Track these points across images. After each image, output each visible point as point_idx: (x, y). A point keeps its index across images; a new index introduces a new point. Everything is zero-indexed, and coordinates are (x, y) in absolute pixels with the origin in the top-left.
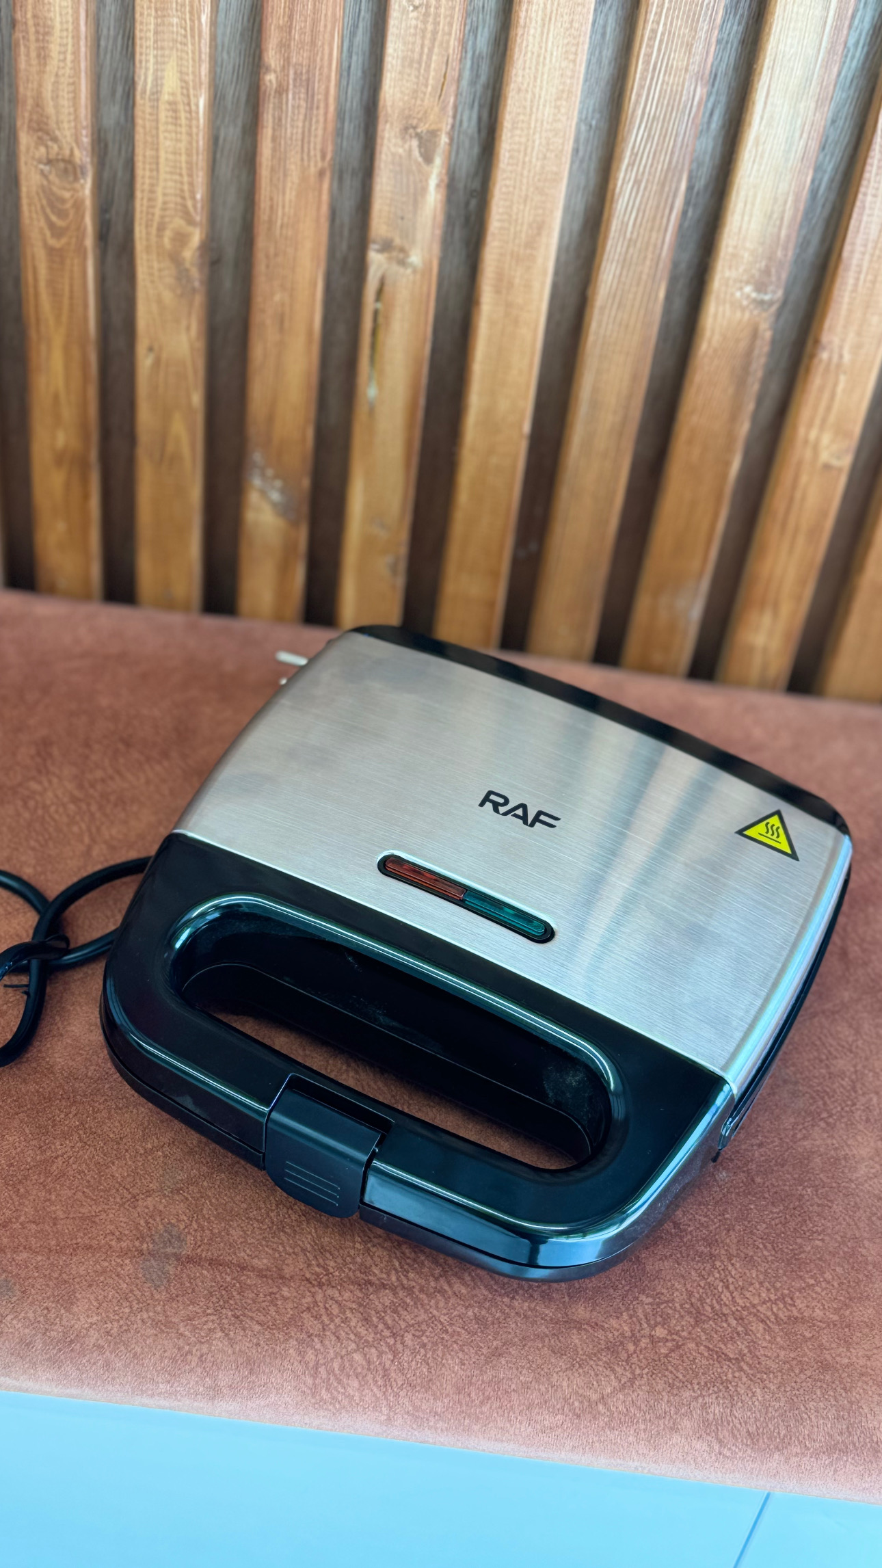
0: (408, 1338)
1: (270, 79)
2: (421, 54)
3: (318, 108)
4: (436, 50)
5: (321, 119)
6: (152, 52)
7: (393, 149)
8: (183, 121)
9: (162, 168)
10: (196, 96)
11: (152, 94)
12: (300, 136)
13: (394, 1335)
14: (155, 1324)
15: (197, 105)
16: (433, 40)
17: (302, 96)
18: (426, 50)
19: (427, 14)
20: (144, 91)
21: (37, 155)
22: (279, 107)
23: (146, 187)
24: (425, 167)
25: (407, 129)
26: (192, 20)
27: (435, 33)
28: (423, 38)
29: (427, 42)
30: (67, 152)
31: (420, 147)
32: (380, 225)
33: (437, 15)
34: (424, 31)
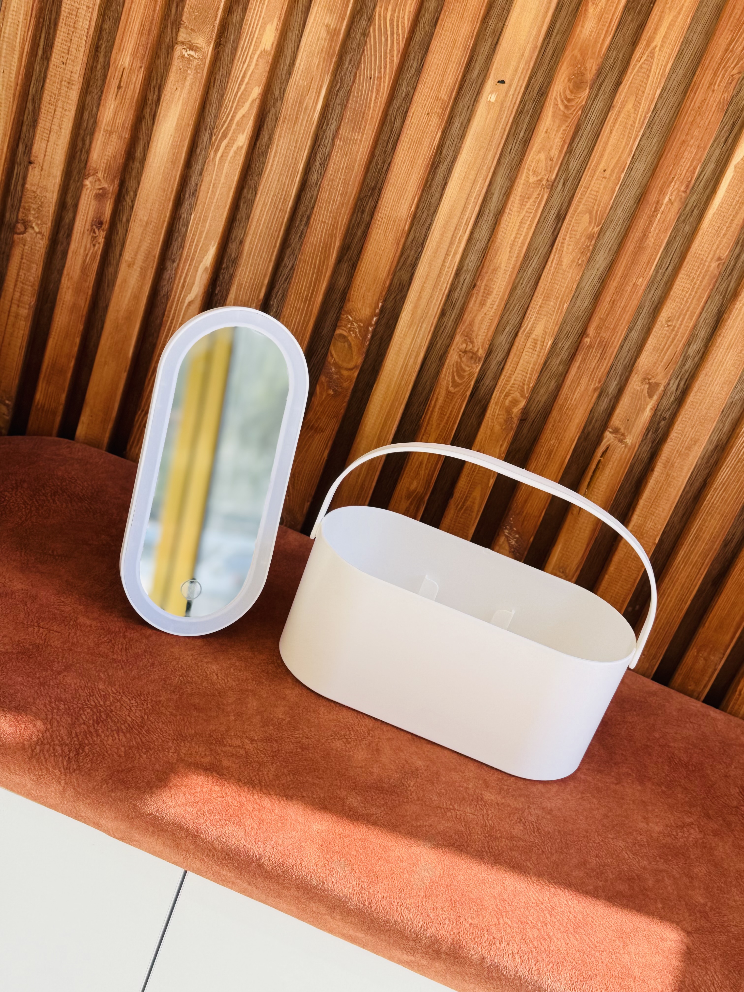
1: (587, 340)
2: (664, 347)
3: (605, 359)
4: (672, 347)
5: (605, 365)
6: (535, 315)
7: (635, 387)
8: (538, 349)
9: (518, 368)
10: (548, 339)
11: (527, 333)
12: (591, 370)
15: (547, 344)
16: (672, 342)
17: (600, 352)
18: (667, 346)
19: (673, 330)
20: (524, 331)
21: (460, 347)
22: (586, 354)
23: (508, 375)
24: (648, 399)
25: (646, 379)
26: (560, 305)
27: (674, 339)
28: (667, 340)
29: (668, 343)
30: (476, 349)
31: (648, 389)
32: (616, 420)
33: (677, 332)
34: (669, 337)
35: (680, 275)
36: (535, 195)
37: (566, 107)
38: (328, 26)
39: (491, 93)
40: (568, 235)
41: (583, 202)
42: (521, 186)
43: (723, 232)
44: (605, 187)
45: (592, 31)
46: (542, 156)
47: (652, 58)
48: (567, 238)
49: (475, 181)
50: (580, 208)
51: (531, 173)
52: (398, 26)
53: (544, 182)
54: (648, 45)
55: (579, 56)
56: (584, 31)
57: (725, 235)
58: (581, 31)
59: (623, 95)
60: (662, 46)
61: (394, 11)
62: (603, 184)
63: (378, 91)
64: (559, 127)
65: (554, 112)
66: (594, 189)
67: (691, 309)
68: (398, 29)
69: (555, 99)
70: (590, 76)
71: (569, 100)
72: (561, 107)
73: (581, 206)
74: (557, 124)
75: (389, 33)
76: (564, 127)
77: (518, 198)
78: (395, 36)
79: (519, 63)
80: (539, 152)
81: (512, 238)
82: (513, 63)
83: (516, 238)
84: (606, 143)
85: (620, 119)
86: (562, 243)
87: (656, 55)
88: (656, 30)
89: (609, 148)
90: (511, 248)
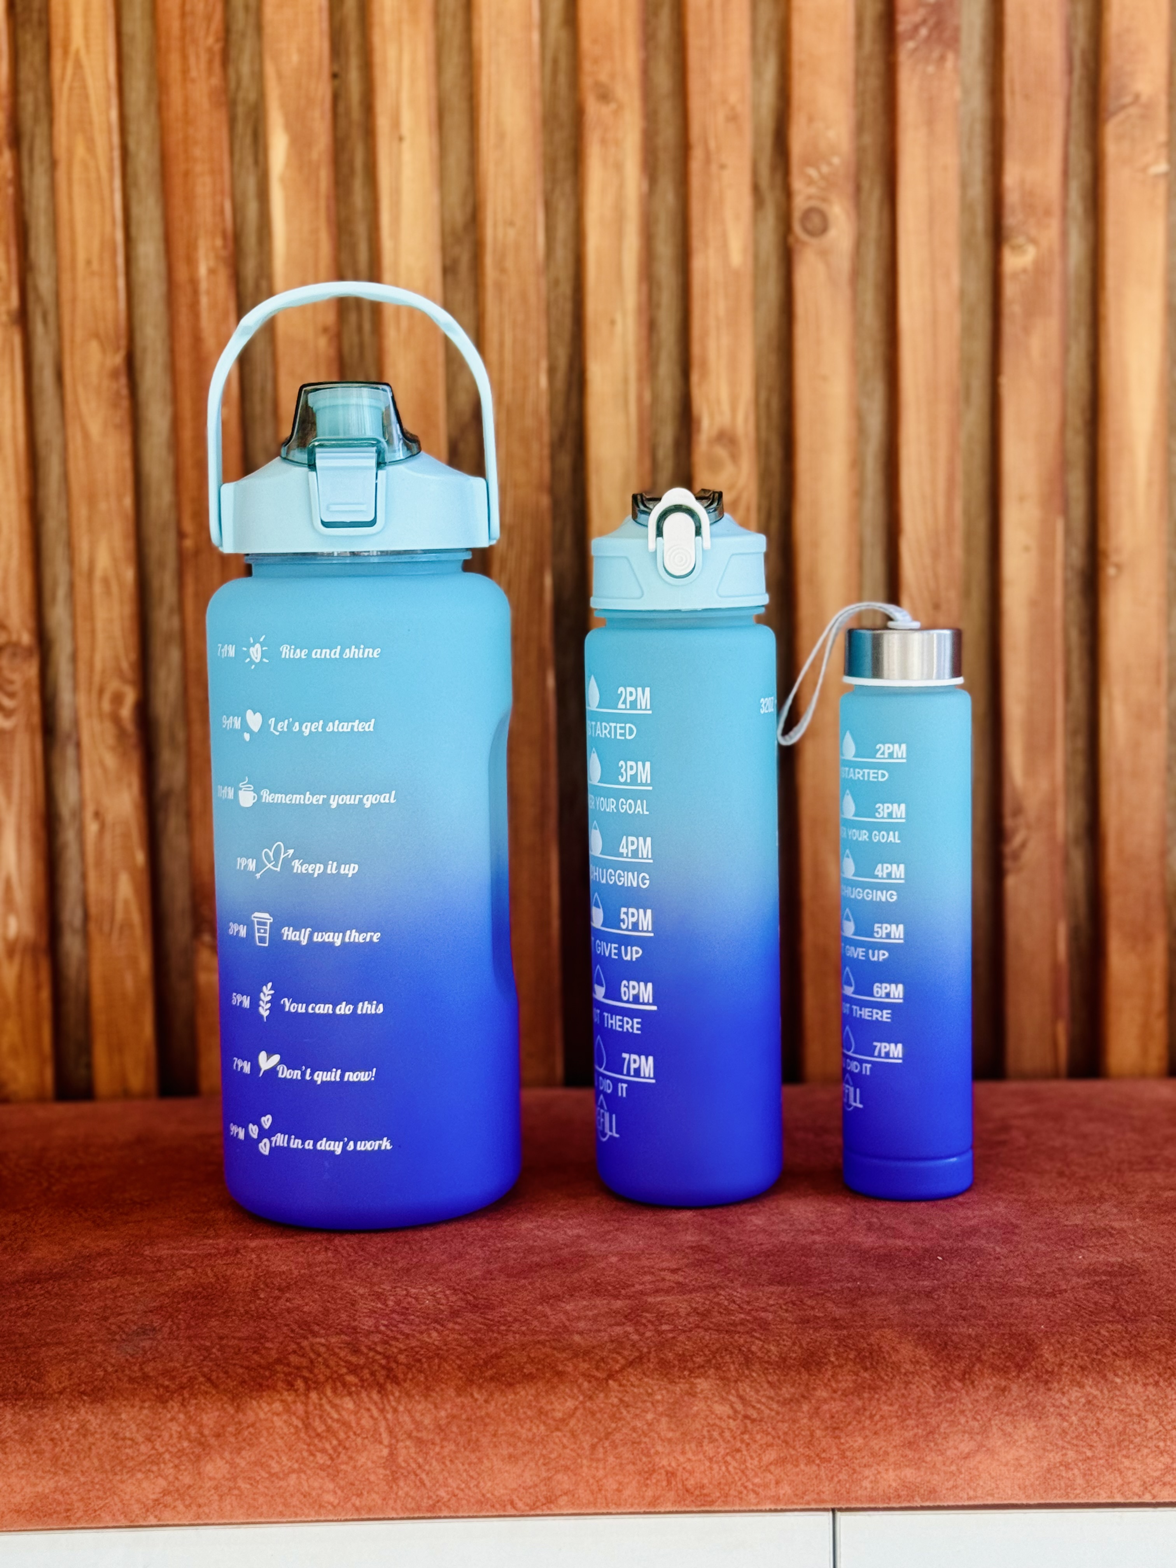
6: (86, 534)
8: (115, 592)
9: (98, 637)
15: (127, 578)
23: (86, 657)
30: (15, 637)
41: (78, 323)
47: (81, 68)
48: (81, 389)
50: (79, 337)
54: (66, 53)
59: (63, 139)
60: (87, 46)
62: (95, 283)
66: (88, 297)
73: (79, 330)
84: (72, 222)
85: (76, 176)
87: (84, 62)
88: (68, 25)
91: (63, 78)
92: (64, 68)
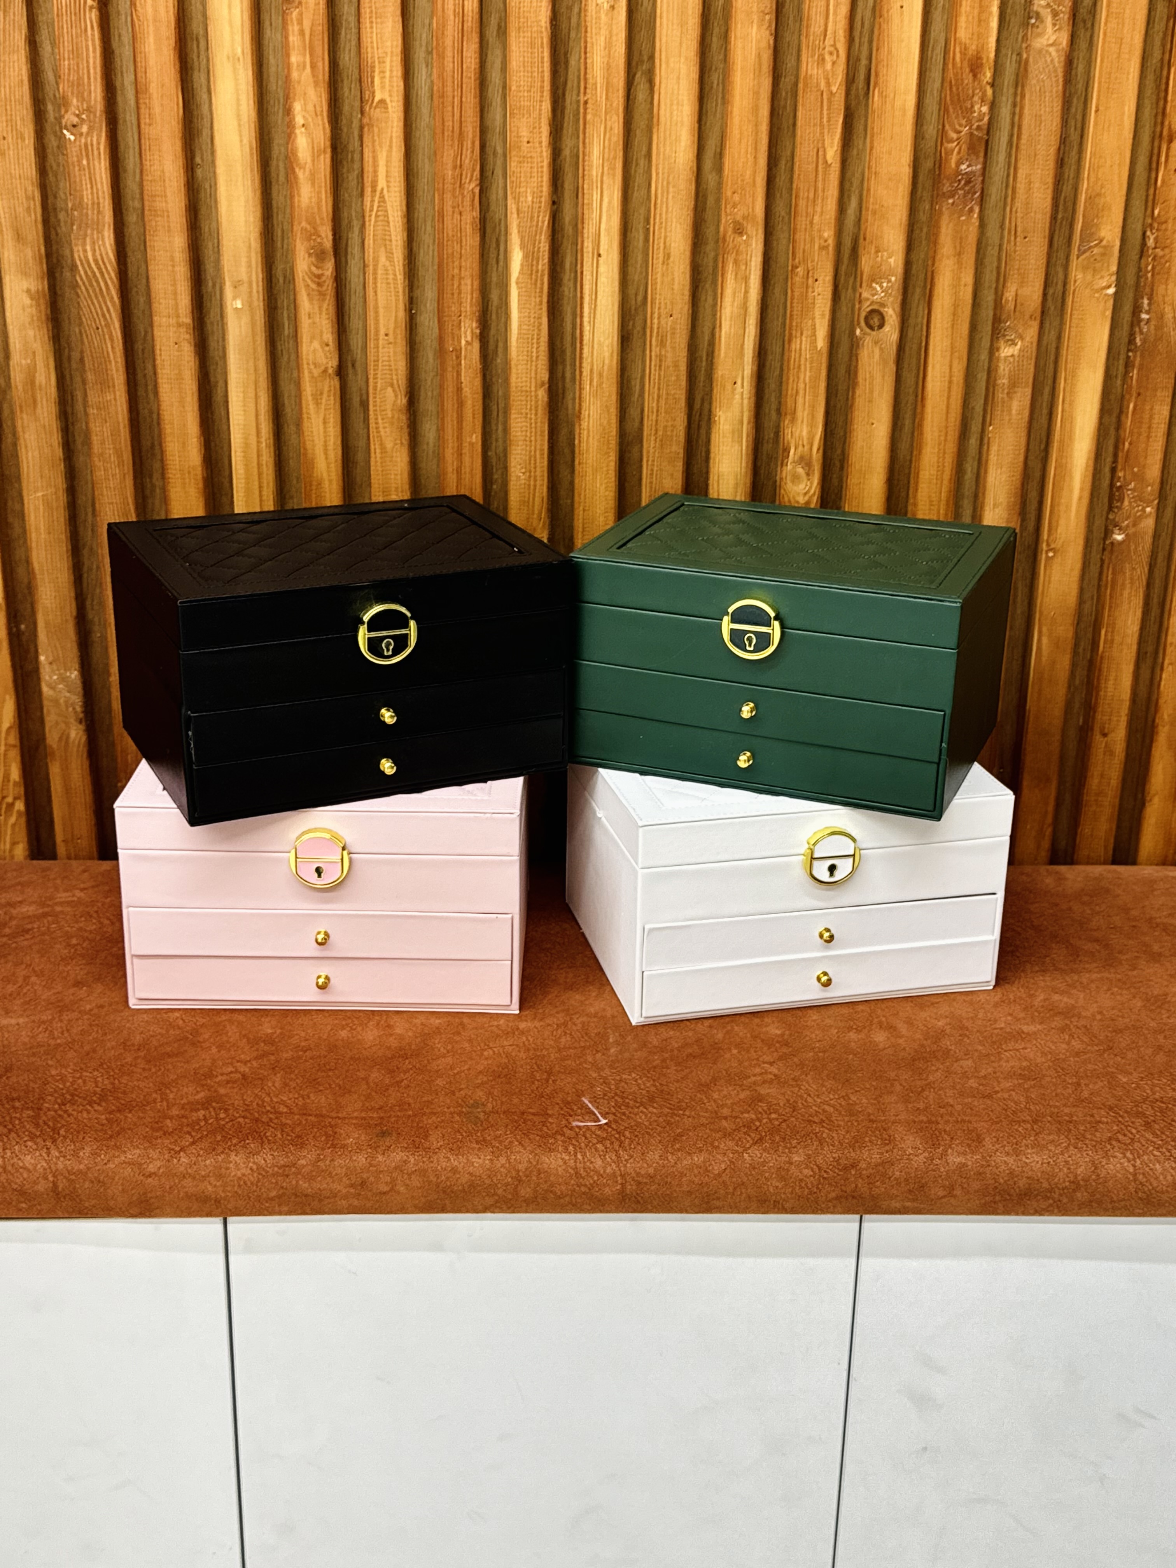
0: (627, 1134)
2: (529, 497)
13: (619, 1133)
14: (477, 1142)
16: (535, 489)
18: (532, 495)
19: (530, 477)
27: (535, 486)
28: (530, 488)
29: (532, 490)
33: (535, 477)
34: (529, 485)
35: (513, 416)
36: (326, 389)
37: (319, 284)
38: (28, 291)
39: (234, 298)
40: (380, 418)
41: (379, 376)
42: (308, 384)
43: (534, 354)
44: (395, 353)
45: (310, 198)
46: (316, 344)
47: (384, 202)
48: (380, 421)
49: (257, 397)
50: (379, 385)
51: (312, 367)
52: (104, 264)
53: (330, 371)
54: (374, 191)
55: (308, 227)
56: (302, 199)
57: (537, 357)
58: (299, 201)
59: (371, 250)
60: (388, 187)
61: (94, 251)
62: (391, 350)
63: (112, 340)
64: (320, 308)
65: (308, 295)
66: (386, 358)
67: (538, 447)
68: (106, 268)
69: (304, 280)
70: (328, 243)
71: (319, 276)
72: (313, 286)
73: (379, 381)
74: (316, 307)
75: (98, 274)
76: (325, 306)
77: (310, 398)
78: (106, 275)
79: (249, 257)
80: (311, 342)
81: (322, 443)
82: (244, 260)
83: (325, 442)
84: (376, 307)
85: (379, 276)
86: (377, 428)
87: (386, 197)
88: (375, 172)
89: (381, 311)
90: (326, 454)
91: (371, 210)
92: (372, 201)
